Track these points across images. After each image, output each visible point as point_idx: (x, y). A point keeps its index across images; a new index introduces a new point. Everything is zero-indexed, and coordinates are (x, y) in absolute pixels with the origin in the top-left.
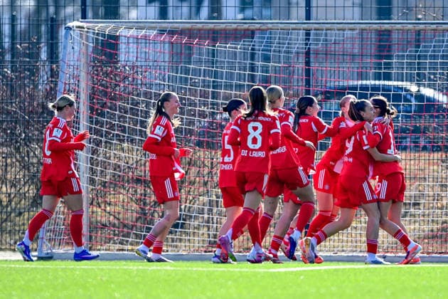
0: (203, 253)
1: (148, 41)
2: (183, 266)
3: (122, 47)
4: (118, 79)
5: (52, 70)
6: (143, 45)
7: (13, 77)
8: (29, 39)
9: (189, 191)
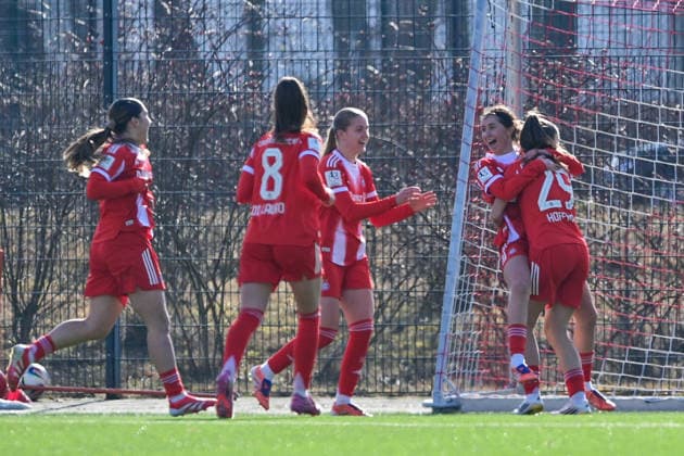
1: (628, 12)
3: (583, 24)
4: (575, 81)
5: (455, 66)
6: (621, 17)
7: (385, 80)
8: (414, 11)
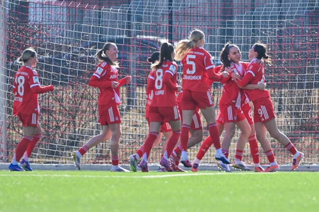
0: (92, 164)
1: (50, 6)
2: (77, 174)
3: (31, 10)
4: (28, 34)
6: (47, 9)
9: (82, 118)
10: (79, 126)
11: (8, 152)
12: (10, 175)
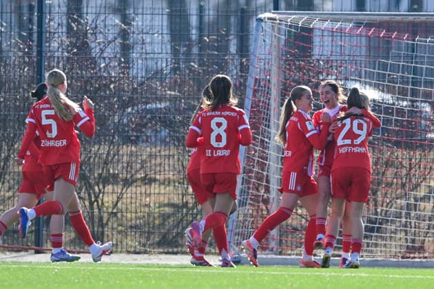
0: (400, 260)
1: (343, 34)
2: (378, 273)
3: (316, 40)
4: (311, 74)
5: (242, 64)
6: (339, 38)
7: (200, 71)
8: (218, 30)
9: (386, 194)
10: (382, 206)
11: (281, 240)
12: (284, 273)
